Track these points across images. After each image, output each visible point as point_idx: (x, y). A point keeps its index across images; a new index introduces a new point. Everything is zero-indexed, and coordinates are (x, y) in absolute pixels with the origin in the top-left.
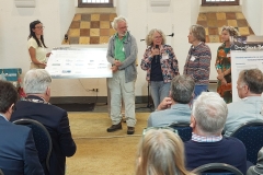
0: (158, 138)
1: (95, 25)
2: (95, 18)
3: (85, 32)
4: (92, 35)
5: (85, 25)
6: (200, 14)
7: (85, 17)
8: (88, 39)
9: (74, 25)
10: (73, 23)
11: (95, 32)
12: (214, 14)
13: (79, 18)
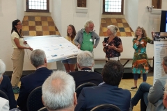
1: (38, 23)
2: (38, 19)
3: (32, 28)
4: (37, 30)
5: (32, 23)
6: (102, 19)
7: (31, 18)
8: (35, 32)
10: (24, 22)
11: (39, 28)
12: (110, 19)
13: (27, 19)
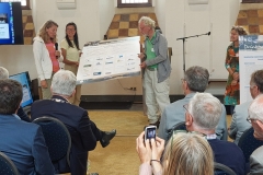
0: (189, 141)
1: (133, 25)
3: (123, 33)
4: (130, 35)
5: (124, 25)
6: (241, 12)
7: (124, 17)
9: (114, 25)
10: (112, 23)
11: (134, 32)
12: (255, 11)
13: (118, 19)
